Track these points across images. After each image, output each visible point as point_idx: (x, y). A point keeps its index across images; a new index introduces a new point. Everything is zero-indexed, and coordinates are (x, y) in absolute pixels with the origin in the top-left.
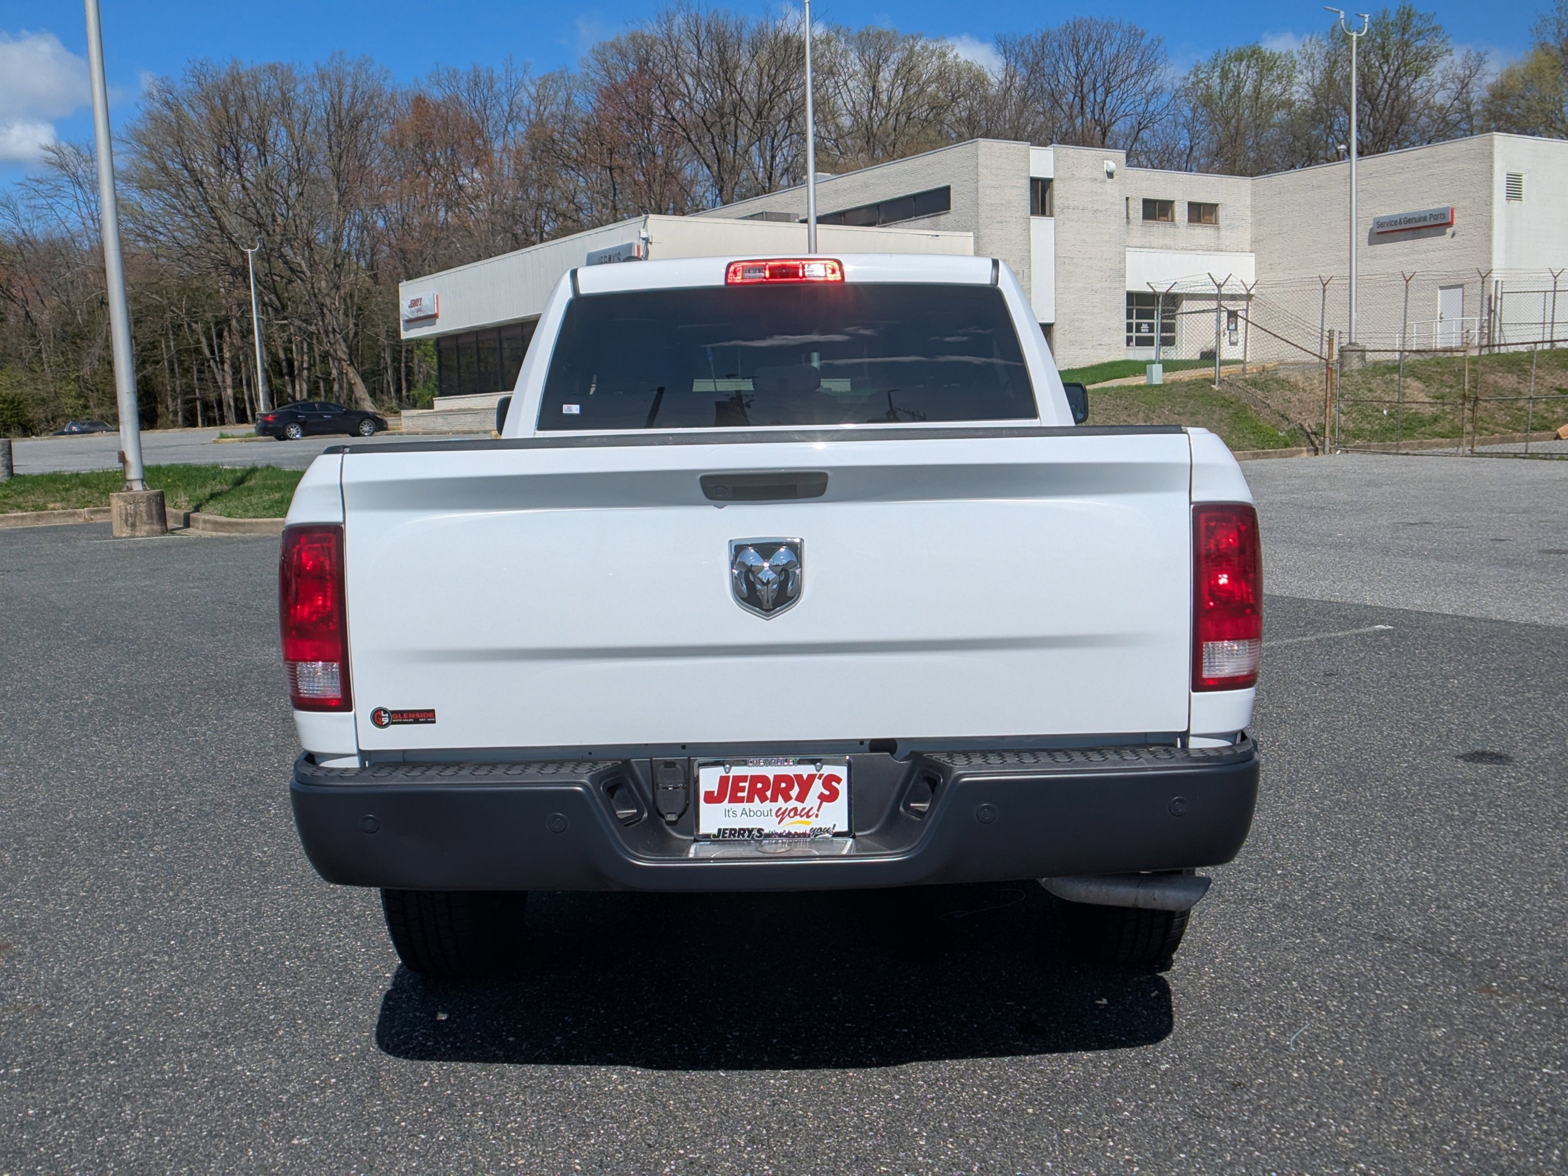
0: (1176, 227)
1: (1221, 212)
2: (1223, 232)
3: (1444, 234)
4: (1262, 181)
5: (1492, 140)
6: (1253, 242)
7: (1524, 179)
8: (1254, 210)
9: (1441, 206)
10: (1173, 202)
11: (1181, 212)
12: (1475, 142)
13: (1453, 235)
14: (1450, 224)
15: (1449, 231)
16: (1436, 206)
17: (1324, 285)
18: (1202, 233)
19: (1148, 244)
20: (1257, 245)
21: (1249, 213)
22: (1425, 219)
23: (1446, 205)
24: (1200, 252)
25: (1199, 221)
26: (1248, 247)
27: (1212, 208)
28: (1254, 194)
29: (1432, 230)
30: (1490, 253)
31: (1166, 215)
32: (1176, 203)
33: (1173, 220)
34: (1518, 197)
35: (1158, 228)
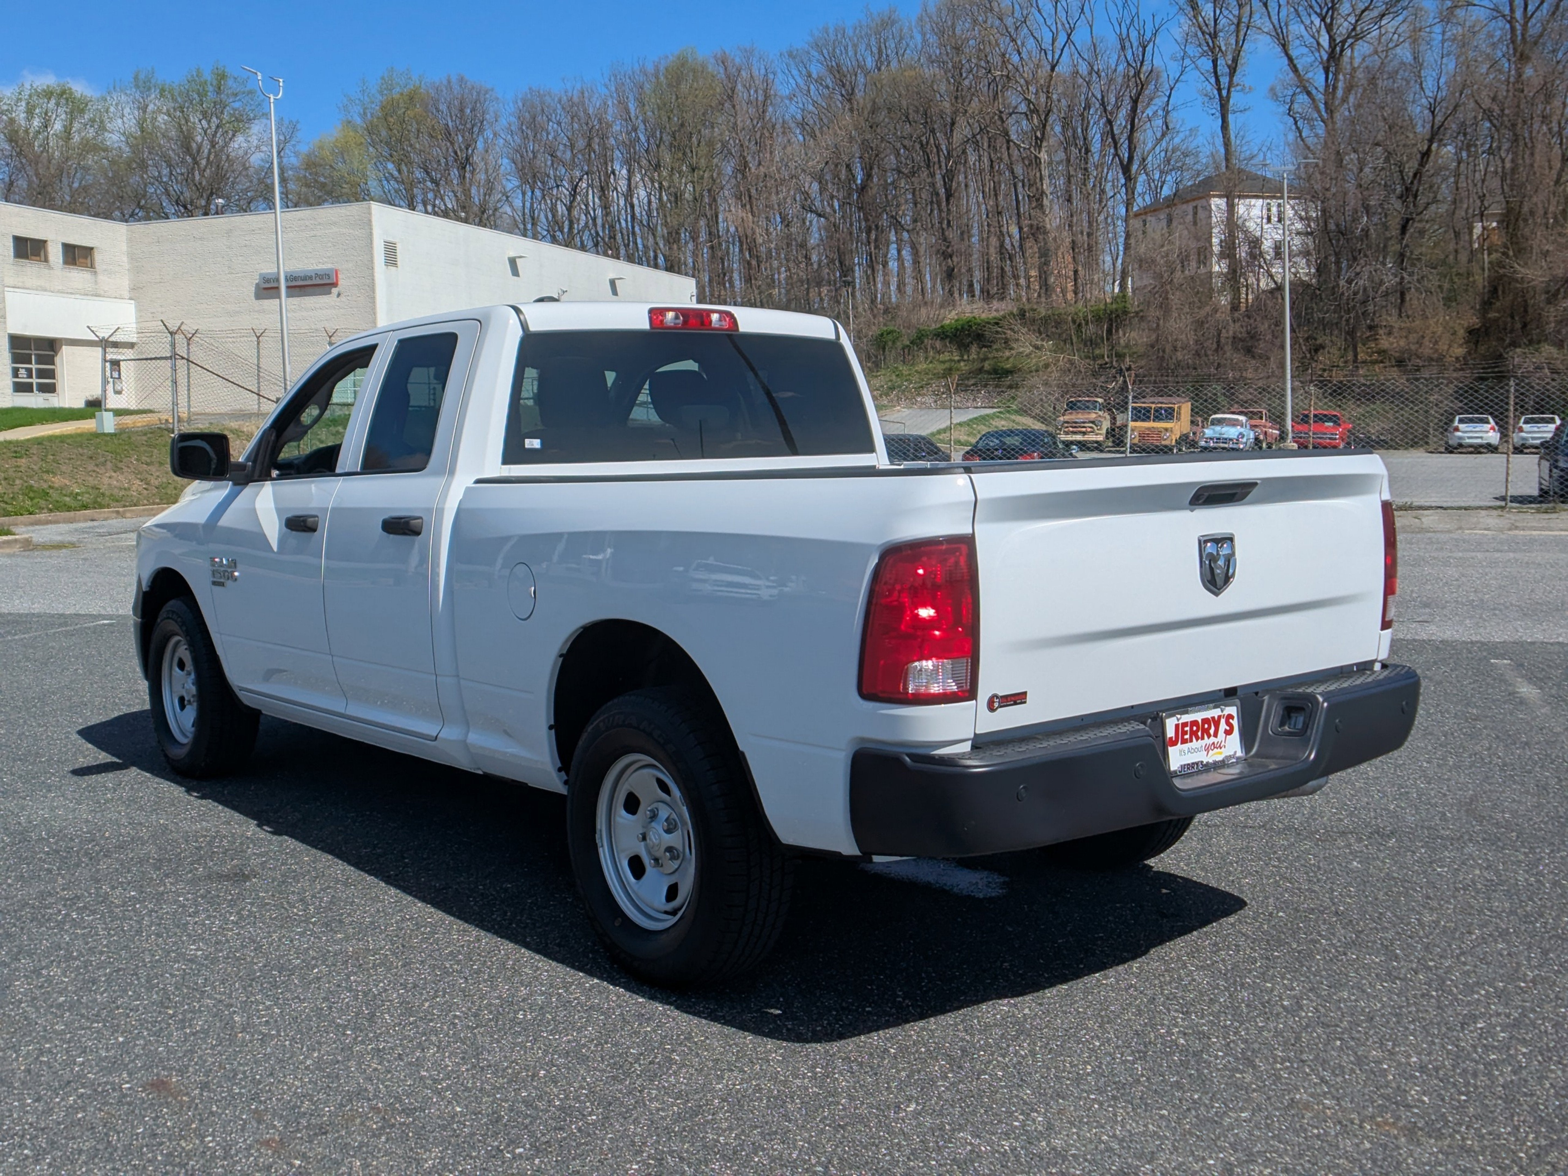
0: (50, 268)
1: (98, 257)
2: (101, 277)
3: (330, 293)
4: (139, 228)
5: (369, 208)
6: (133, 289)
7: (399, 247)
8: (132, 257)
9: (324, 267)
10: (45, 242)
11: (55, 253)
12: (353, 210)
13: (339, 295)
14: (335, 285)
15: (335, 291)
16: (320, 267)
17: (258, 337)
18: (78, 277)
19: (20, 284)
20: (136, 292)
21: (125, 259)
22: (311, 278)
23: (329, 266)
24: (77, 296)
25: (75, 264)
26: (126, 294)
27: (88, 252)
28: (130, 240)
29: (317, 289)
30: (375, 314)
31: (38, 255)
32: (49, 244)
33: (46, 260)
34: (395, 265)
35: (31, 269)
